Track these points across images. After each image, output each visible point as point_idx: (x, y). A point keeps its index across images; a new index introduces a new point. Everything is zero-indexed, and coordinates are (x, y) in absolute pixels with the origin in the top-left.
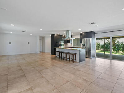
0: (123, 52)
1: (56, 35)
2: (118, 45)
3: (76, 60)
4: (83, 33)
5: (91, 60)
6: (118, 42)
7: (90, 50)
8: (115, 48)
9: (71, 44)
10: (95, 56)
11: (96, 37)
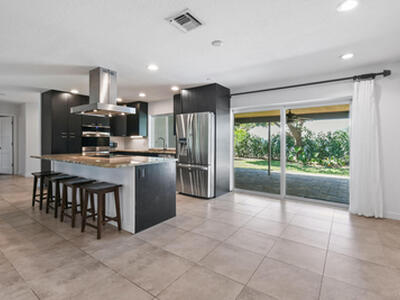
0: (320, 163)
1: (66, 96)
2: (309, 142)
3: (118, 219)
4: (184, 93)
5: (210, 204)
6: (310, 133)
7: (207, 165)
8: (300, 152)
9: (146, 137)
10: (231, 187)
11: (234, 111)
